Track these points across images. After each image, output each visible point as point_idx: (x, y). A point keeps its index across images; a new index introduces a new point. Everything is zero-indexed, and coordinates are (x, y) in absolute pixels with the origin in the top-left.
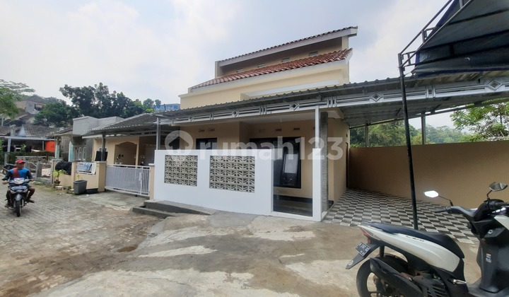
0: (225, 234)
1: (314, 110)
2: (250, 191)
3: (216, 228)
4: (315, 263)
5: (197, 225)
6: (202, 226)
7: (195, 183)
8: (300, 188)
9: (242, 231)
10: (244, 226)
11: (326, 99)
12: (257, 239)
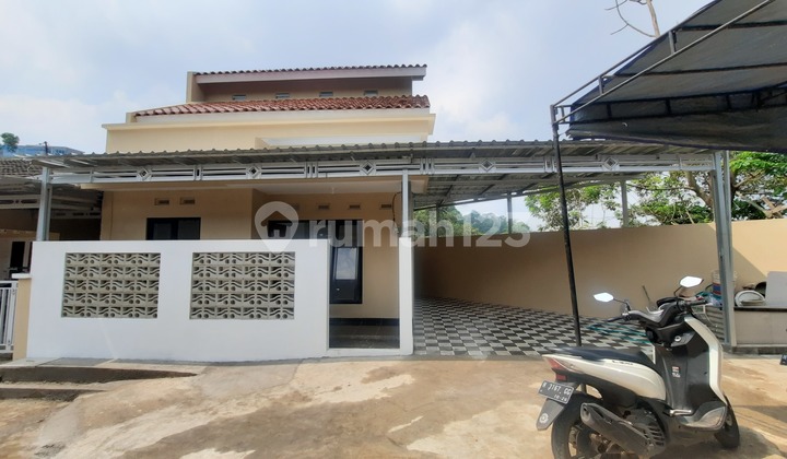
0: (252, 410)
1: (401, 177)
2: (285, 317)
3: (223, 401)
4: (447, 428)
5: (174, 402)
6: (187, 402)
7: (153, 312)
8: (361, 303)
9: (285, 397)
10: (283, 385)
11: (418, 161)
12: (323, 407)
